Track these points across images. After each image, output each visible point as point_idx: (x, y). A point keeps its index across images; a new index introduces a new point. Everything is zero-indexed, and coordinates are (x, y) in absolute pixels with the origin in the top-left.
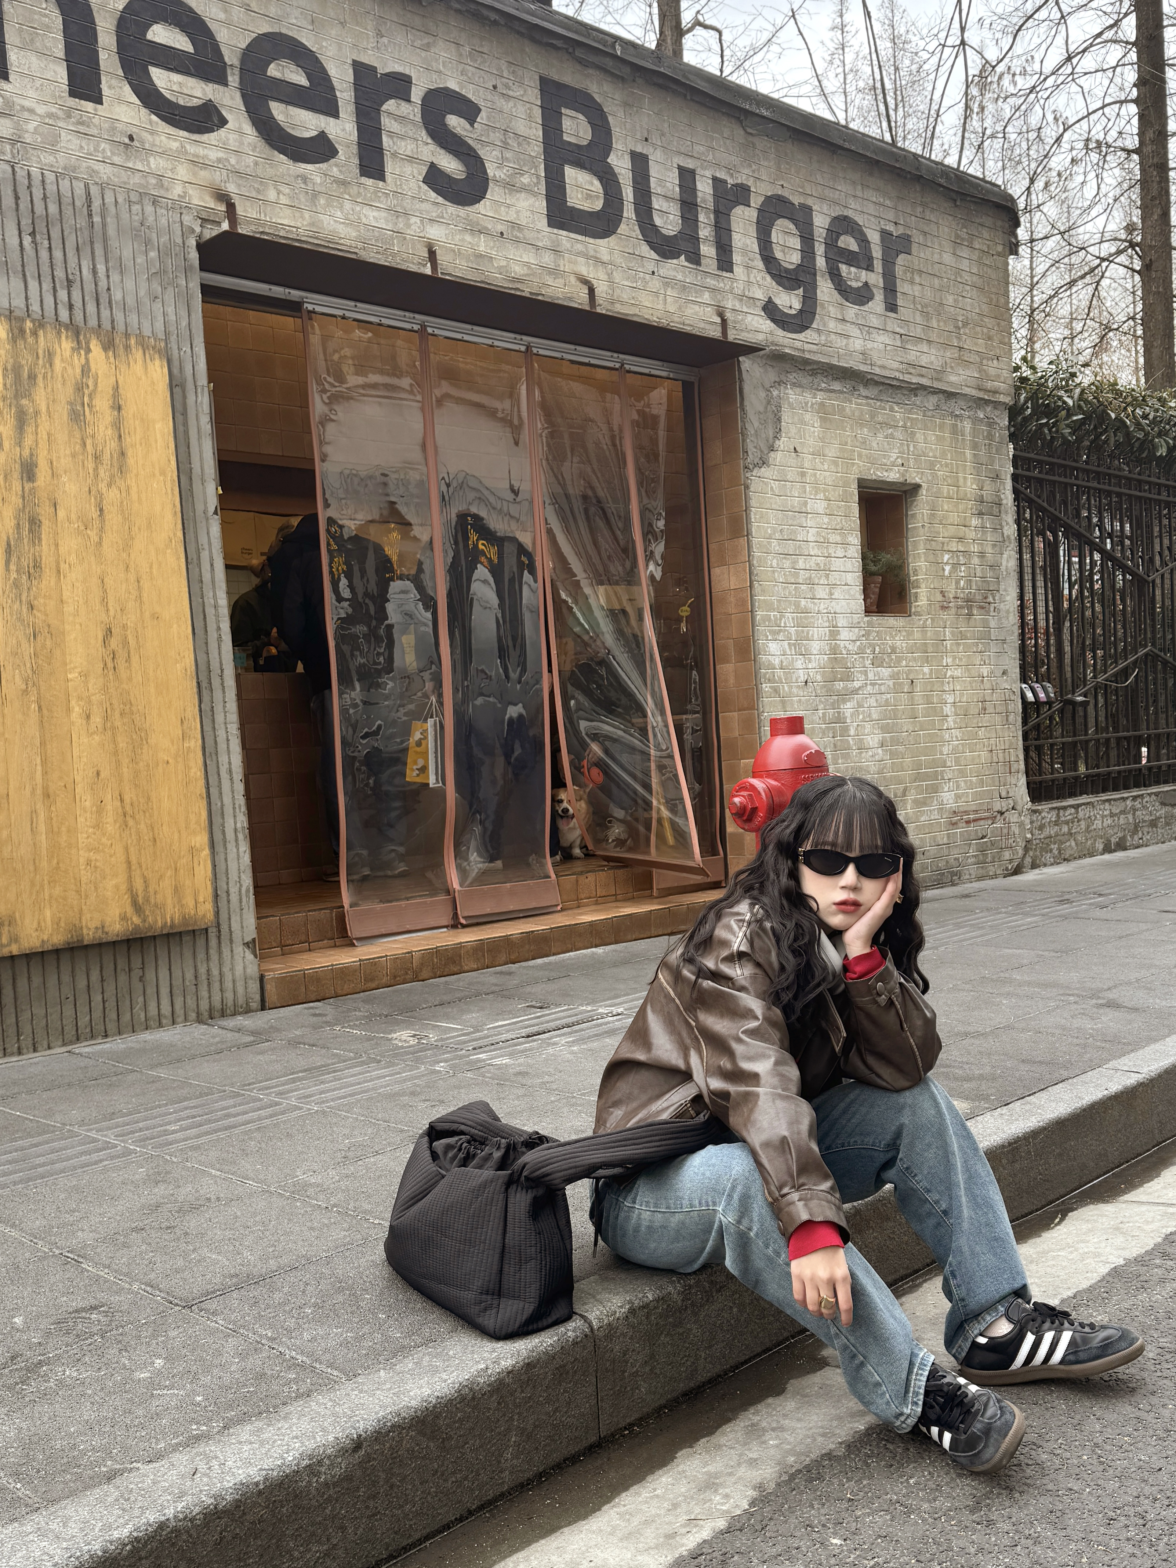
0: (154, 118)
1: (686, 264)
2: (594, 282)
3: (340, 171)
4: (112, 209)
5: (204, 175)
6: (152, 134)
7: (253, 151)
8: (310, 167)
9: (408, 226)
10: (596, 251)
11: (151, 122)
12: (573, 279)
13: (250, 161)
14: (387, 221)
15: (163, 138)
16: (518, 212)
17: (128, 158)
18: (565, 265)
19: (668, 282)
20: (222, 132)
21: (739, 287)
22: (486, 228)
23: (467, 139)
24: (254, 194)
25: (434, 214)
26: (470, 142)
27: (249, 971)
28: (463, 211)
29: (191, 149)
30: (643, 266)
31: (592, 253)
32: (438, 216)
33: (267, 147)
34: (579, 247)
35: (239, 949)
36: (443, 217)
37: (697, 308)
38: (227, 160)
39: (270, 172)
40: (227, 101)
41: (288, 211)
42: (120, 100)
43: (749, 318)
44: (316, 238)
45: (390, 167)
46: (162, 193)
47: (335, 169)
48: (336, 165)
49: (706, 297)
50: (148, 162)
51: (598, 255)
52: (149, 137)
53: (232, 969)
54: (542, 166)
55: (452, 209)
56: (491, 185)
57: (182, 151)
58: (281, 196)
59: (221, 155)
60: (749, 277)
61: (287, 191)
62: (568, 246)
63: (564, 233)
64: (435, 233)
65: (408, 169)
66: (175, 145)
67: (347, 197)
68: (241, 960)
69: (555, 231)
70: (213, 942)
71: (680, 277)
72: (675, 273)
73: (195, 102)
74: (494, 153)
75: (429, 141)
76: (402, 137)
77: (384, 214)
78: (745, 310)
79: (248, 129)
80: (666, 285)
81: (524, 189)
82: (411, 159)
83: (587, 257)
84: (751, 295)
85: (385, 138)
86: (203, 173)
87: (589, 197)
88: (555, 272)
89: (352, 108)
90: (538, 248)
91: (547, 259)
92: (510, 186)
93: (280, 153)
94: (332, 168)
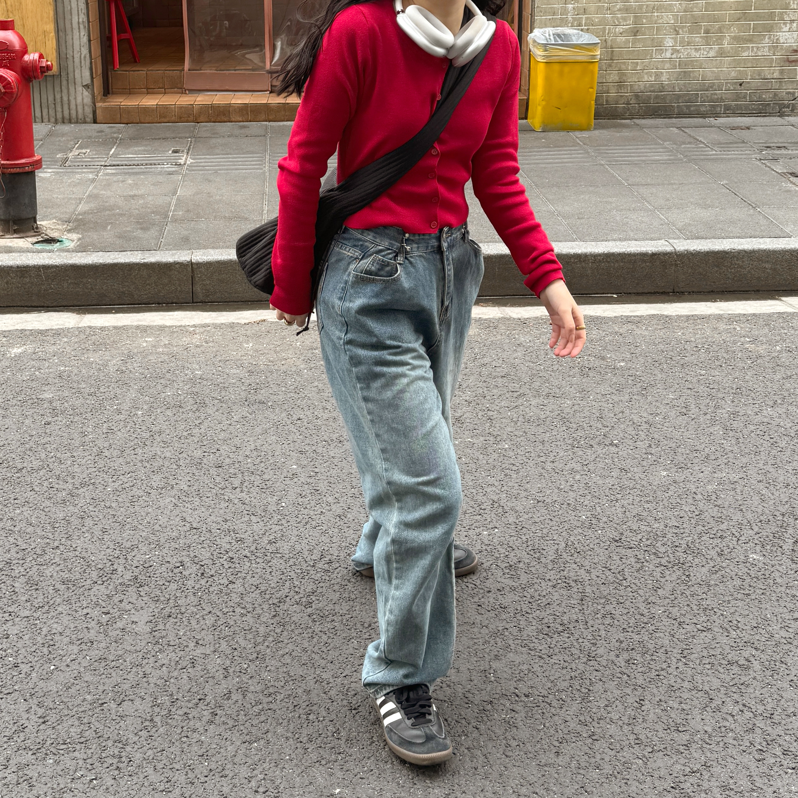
27: (85, 101)
35: (80, 89)
53: (75, 98)
68: (80, 95)
70: (64, 83)
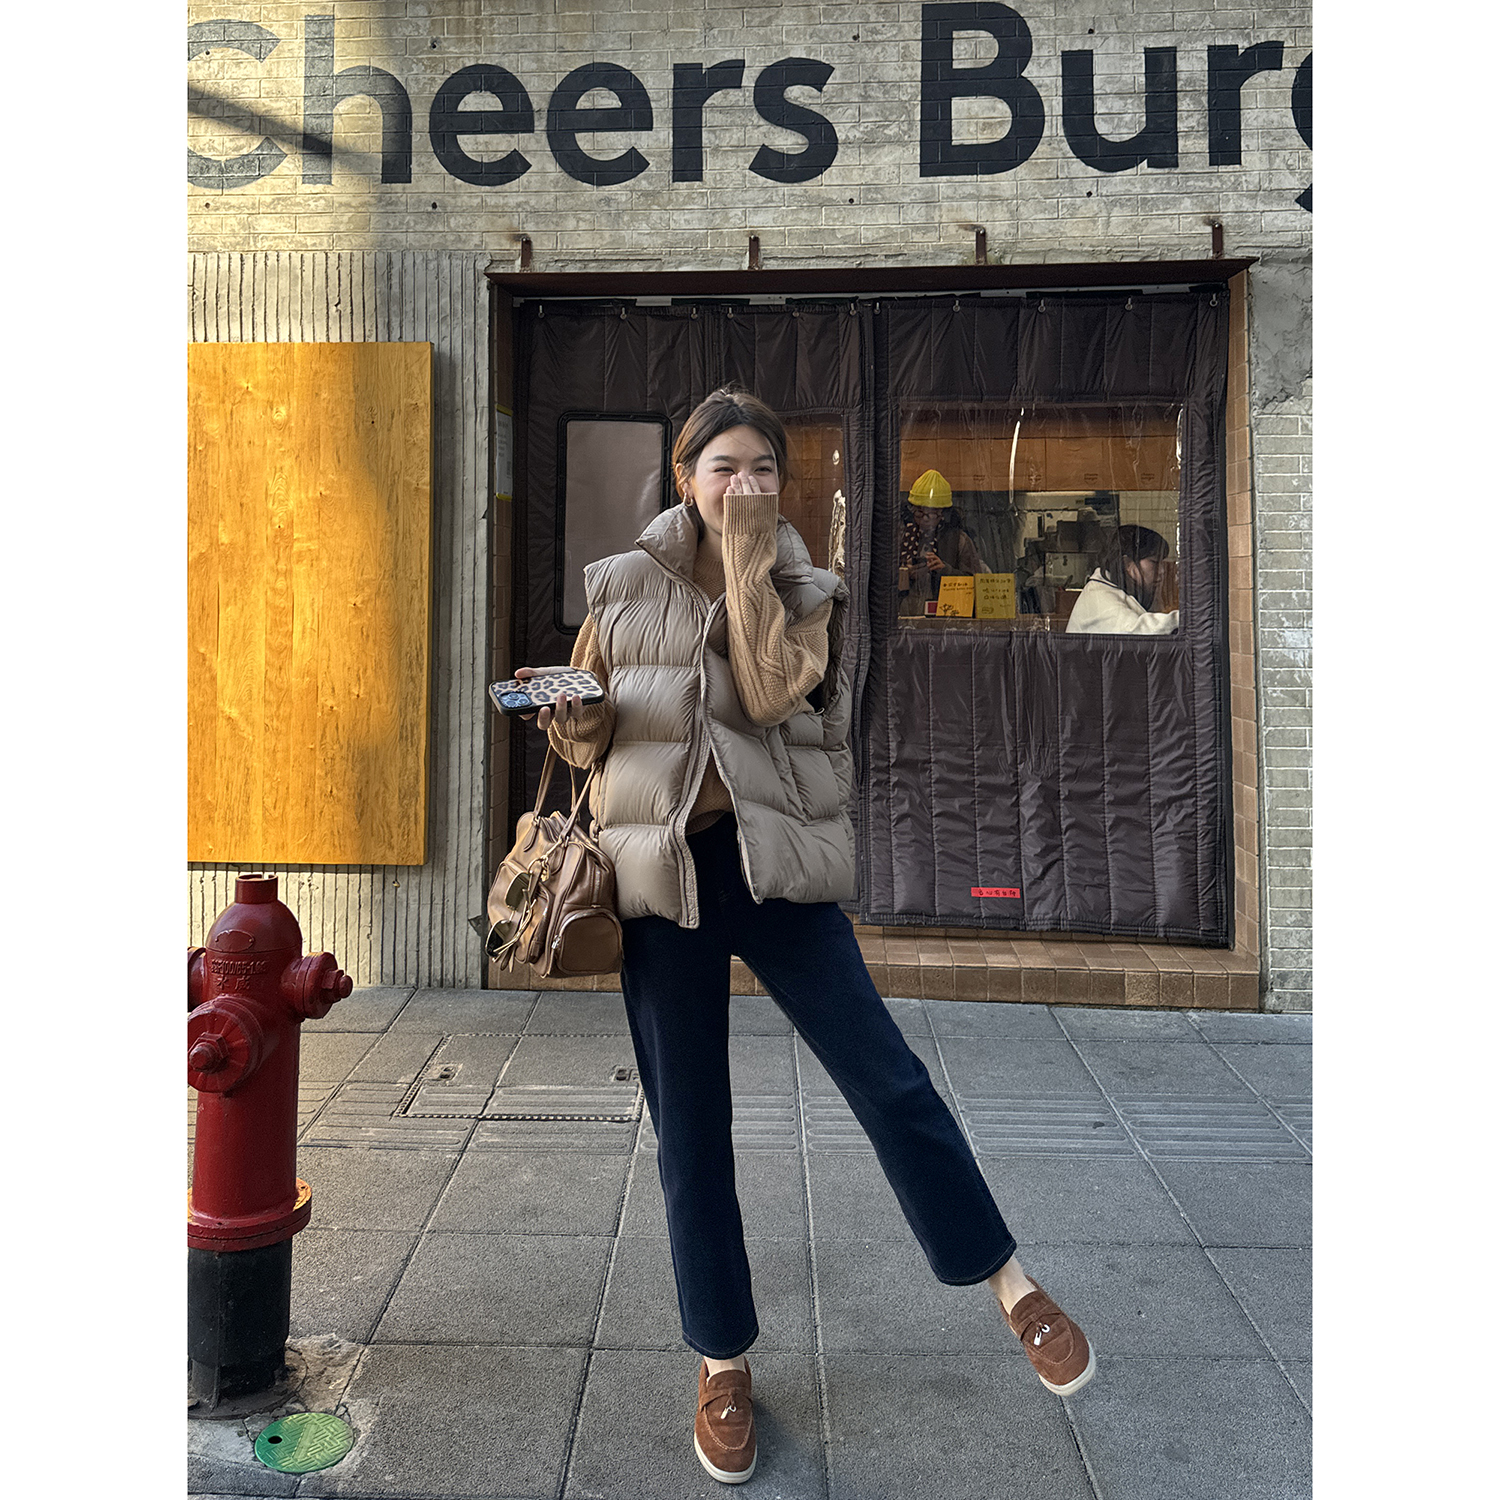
0: (459, 181)
1: (1150, 170)
2: (988, 227)
3: (650, 184)
4: (410, 271)
5: (502, 222)
6: (454, 197)
7: (555, 187)
8: (614, 187)
9: (727, 219)
10: (992, 189)
11: (455, 186)
12: (952, 229)
13: (550, 198)
14: (700, 220)
15: (465, 198)
16: (876, 172)
17: (430, 225)
18: (944, 215)
19: (1114, 201)
20: (524, 178)
21: (1250, 180)
22: (831, 199)
23: (811, 108)
24: (552, 227)
25: (760, 201)
26: (815, 109)
28: (797, 188)
29: (492, 200)
30: (1072, 189)
31: (986, 191)
32: (765, 202)
33: (570, 178)
34: (969, 189)
35: (463, 925)
36: (772, 201)
37: (1167, 222)
38: (527, 203)
39: (570, 201)
40: (533, 146)
41: (587, 236)
42: (427, 173)
43: (1269, 216)
44: (616, 254)
45: (710, 165)
46: (460, 246)
47: (644, 182)
48: (644, 178)
49: (1187, 204)
50: (449, 222)
51: (997, 193)
52: (453, 201)
53: (455, 942)
54: (919, 107)
55: (785, 189)
56: (840, 148)
57: (483, 205)
58: (581, 223)
59: (521, 199)
60: (1271, 162)
61: (588, 217)
62: (950, 192)
63: (944, 178)
64: (759, 221)
65: (732, 161)
66: (476, 201)
67: (656, 207)
68: (464, 935)
69: (931, 179)
71: (1138, 190)
72: (1128, 186)
73: (501, 156)
74: (850, 111)
75: (762, 122)
76: (726, 128)
77: (698, 215)
78: (1261, 207)
79: (553, 168)
80: (1114, 204)
81: (889, 141)
82: (737, 148)
83: (978, 198)
84: (1274, 186)
85: (705, 135)
86: (500, 221)
87: (987, 126)
88: (925, 229)
89: (669, 114)
90: (900, 206)
91: (916, 214)
92: (869, 143)
93: (583, 182)
94: (641, 182)
